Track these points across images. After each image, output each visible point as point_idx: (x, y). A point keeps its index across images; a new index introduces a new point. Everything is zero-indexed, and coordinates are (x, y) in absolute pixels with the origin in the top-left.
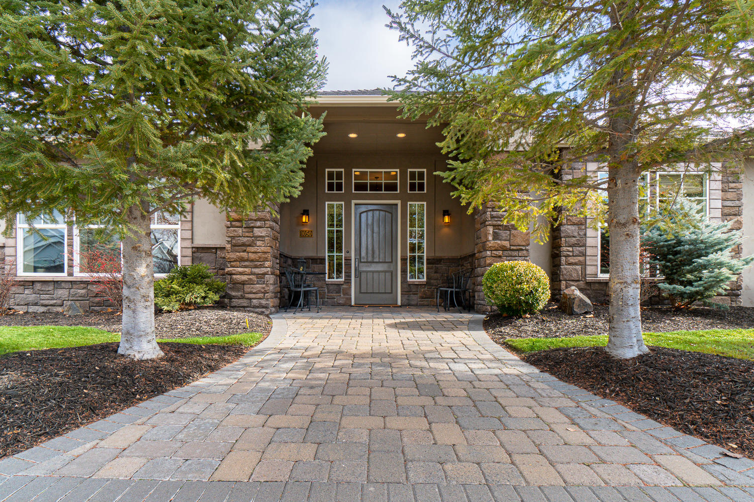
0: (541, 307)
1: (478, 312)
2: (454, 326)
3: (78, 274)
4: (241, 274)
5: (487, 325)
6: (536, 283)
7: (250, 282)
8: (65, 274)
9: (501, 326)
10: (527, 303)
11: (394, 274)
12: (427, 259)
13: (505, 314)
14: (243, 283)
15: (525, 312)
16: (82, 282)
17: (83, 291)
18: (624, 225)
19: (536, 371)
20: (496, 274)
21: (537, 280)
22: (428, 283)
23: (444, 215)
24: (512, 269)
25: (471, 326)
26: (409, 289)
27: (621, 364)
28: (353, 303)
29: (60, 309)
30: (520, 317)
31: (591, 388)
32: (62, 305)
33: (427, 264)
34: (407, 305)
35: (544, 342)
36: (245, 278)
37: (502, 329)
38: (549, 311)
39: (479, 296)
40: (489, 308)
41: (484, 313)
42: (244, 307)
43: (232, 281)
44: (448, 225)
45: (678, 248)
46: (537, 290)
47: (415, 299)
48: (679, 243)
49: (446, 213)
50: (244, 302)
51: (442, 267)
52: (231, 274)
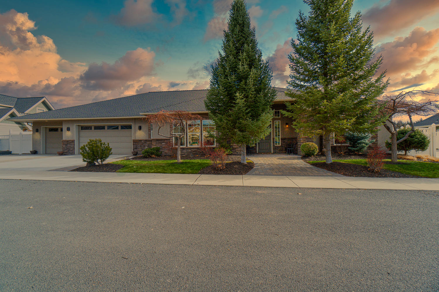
0: (316, 154)
1: (299, 155)
2: (294, 159)
3: (189, 146)
4: (235, 146)
5: (302, 158)
6: (314, 148)
7: (237, 148)
8: (185, 146)
9: (306, 158)
10: (312, 153)
11: (270, 143)
12: (281, 139)
13: (307, 156)
14: (235, 148)
15: (312, 155)
16: (190, 148)
17: (190, 151)
18: (327, 141)
19: (313, 166)
20: (304, 146)
21: (315, 147)
22: (281, 146)
23: (286, 125)
24: (308, 145)
25: (298, 158)
26: (275, 148)
27: (327, 164)
28: (257, 153)
29: (184, 155)
30: (311, 156)
31: (322, 168)
32: (184, 154)
33: (281, 140)
34: (275, 153)
35: (315, 161)
36: (236, 147)
37: (306, 159)
38: (318, 155)
39: (299, 151)
40: (302, 154)
41: (301, 155)
42: (236, 154)
43: (232, 148)
44: (288, 128)
45: (354, 138)
46: (314, 150)
47: (277, 151)
48: (354, 137)
49: (287, 124)
50: (236, 153)
51: (286, 141)
52: (232, 146)
